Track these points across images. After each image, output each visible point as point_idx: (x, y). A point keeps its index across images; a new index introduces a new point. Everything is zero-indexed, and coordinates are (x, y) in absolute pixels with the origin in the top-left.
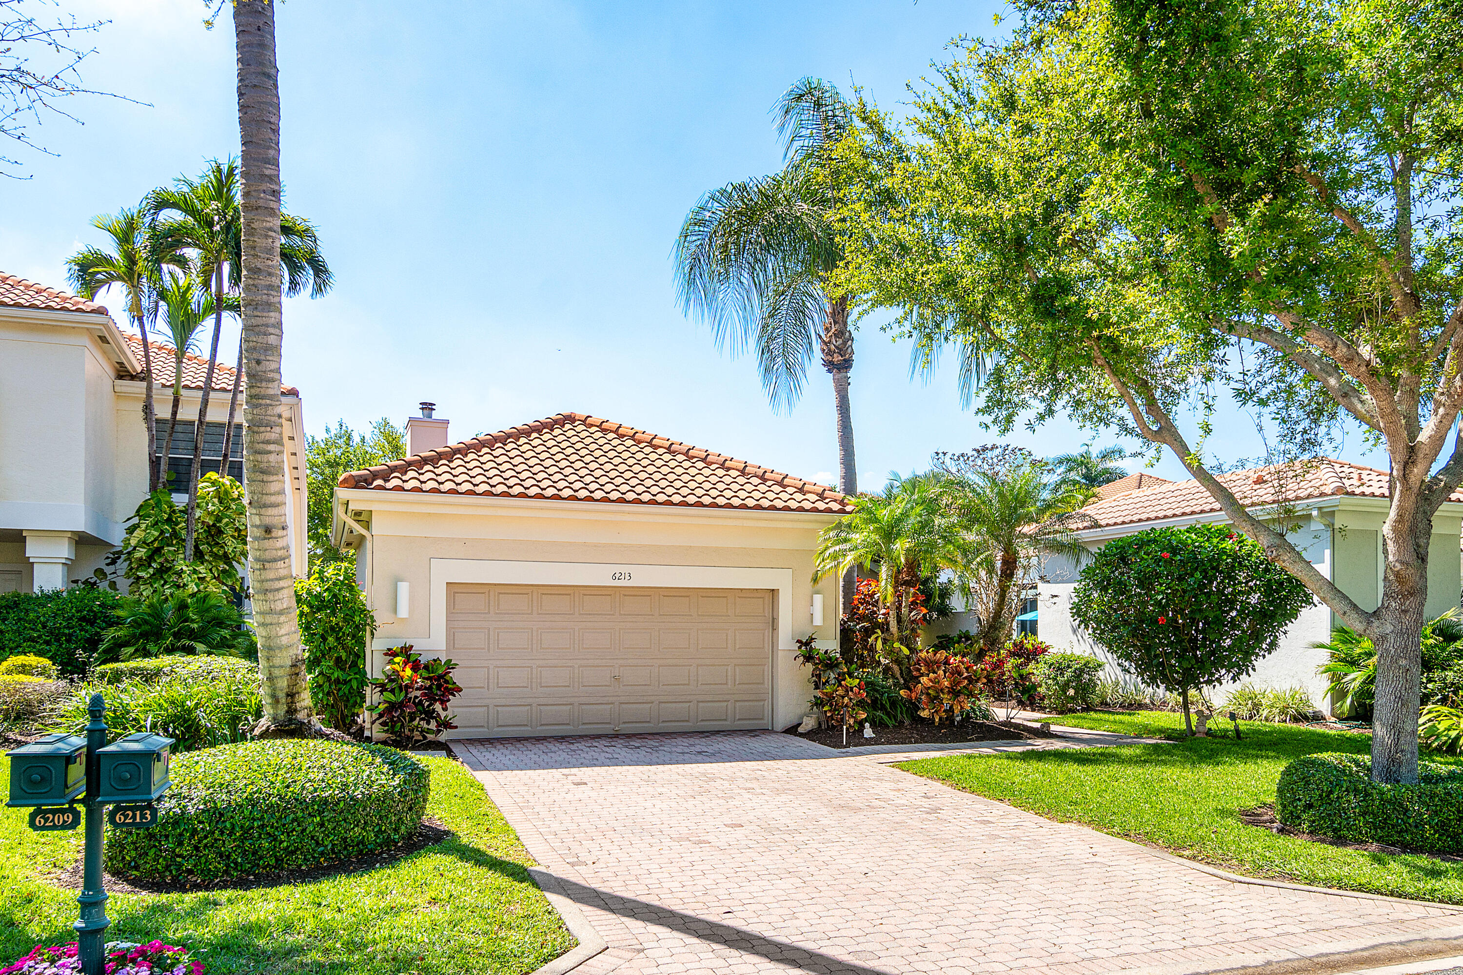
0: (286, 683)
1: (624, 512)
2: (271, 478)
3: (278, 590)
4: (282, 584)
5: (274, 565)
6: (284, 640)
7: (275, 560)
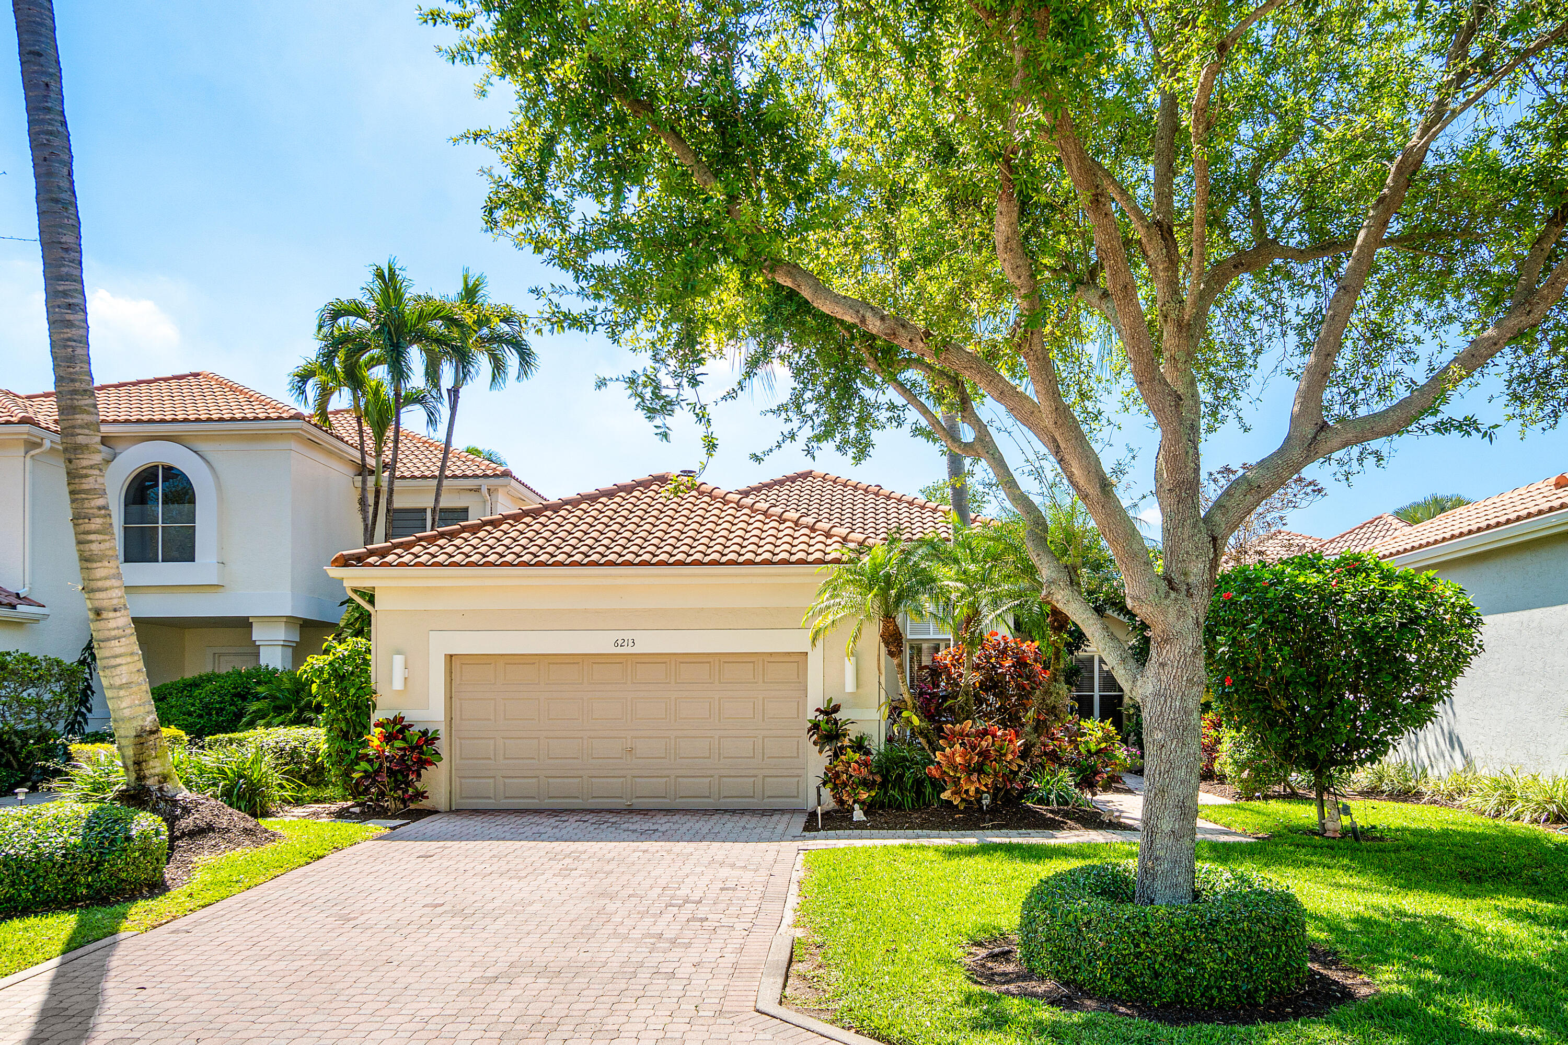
0: (131, 753)
1: (611, 576)
2: (95, 565)
3: (115, 666)
4: (118, 661)
5: (108, 644)
6: (127, 713)
7: (108, 640)
